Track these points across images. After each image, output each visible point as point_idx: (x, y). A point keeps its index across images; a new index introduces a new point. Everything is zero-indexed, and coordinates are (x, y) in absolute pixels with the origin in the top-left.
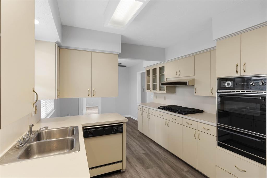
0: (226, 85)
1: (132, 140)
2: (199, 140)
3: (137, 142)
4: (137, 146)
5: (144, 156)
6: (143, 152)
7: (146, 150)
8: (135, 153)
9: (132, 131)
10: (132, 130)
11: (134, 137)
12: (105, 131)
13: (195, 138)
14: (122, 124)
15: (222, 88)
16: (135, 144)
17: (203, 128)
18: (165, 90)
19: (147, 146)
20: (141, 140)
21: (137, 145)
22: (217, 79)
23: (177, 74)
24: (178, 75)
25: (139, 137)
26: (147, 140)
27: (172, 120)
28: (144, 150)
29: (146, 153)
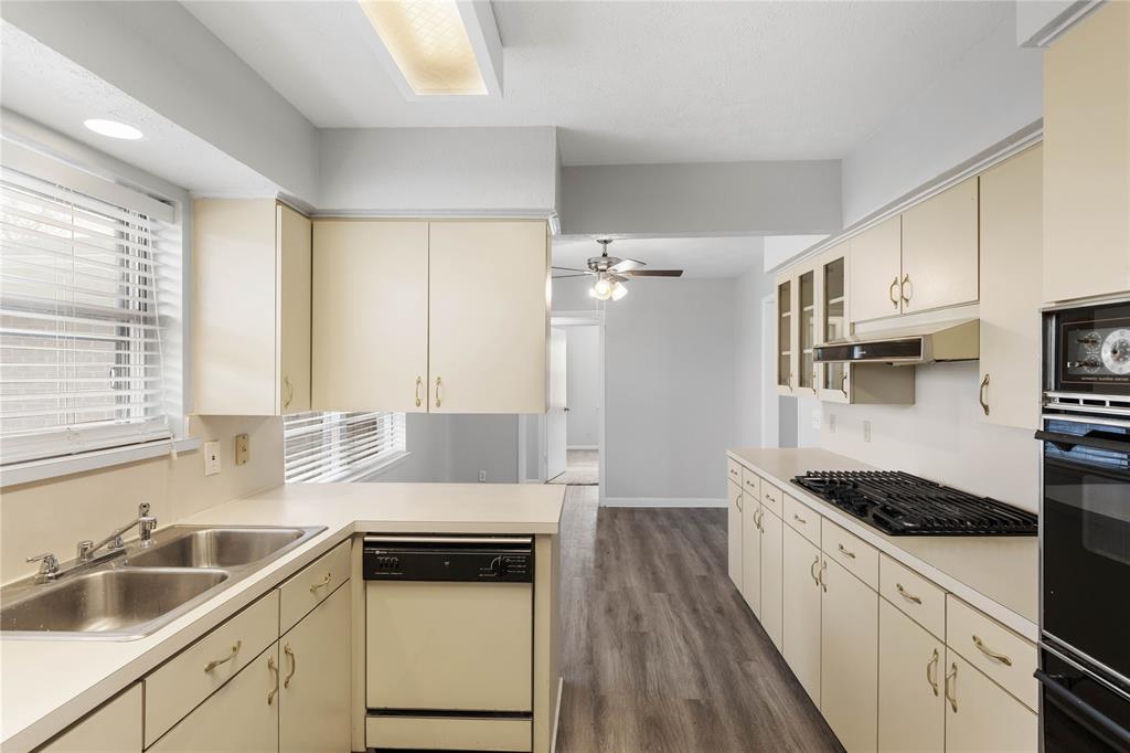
0: (1106, 355)
1: (676, 622)
2: (955, 710)
3: (696, 634)
4: (680, 657)
5: (687, 718)
6: (693, 692)
7: (716, 687)
8: (650, 688)
9: (704, 578)
10: (703, 573)
11: (695, 610)
12: (447, 563)
13: (936, 693)
14: (529, 540)
15: (1079, 377)
16: (681, 643)
17: (974, 638)
18: (847, 383)
19: (734, 666)
20: (720, 628)
21: (685, 651)
22: (1046, 315)
23: (897, 297)
24: (899, 304)
25: (720, 611)
26: (749, 638)
27: (839, 555)
28: (703, 683)
29: (703, 702)
